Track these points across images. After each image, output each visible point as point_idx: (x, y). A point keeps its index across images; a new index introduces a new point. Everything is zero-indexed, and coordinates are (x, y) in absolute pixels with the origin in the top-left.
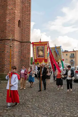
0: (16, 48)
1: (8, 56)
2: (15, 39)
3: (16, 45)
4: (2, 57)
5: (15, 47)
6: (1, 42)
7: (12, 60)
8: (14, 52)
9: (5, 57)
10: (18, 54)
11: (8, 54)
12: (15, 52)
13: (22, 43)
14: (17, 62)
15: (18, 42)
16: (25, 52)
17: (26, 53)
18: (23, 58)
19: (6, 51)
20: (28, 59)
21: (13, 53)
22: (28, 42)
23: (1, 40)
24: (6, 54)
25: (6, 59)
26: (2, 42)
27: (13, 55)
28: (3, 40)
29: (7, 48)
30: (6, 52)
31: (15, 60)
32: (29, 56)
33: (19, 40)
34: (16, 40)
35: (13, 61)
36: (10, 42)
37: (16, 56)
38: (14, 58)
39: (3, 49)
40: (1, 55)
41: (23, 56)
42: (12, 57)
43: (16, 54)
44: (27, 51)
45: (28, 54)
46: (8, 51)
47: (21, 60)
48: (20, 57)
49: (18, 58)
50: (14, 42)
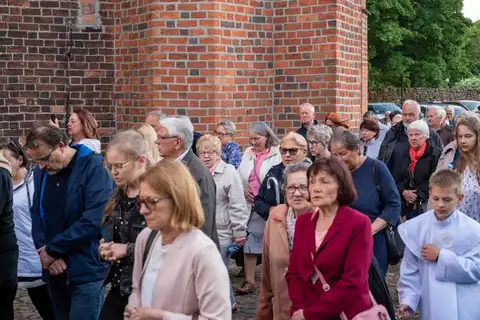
1: (171, 56)
4: (141, 65)
7: (203, 80)
9: (150, 64)
10: (250, 35)
11: (172, 40)
12: (224, 24)
14: (243, 96)
16: (300, 18)
17: (307, 26)
18: (288, 65)
19: (161, 24)
21: (205, 36)
24: (157, 40)
25: (164, 80)
27: (202, 49)
29: (166, 4)
30: (158, 29)
31: (224, 80)
32: (333, 47)
35: (207, 88)
37: (230, 50)
38: (212, 65)
39: (141, 11)
40: (136, 51)
41: (293, 49)
42: (203, 65)
43: (232, 38)
44: (315, 10)
45: (325, 32)
46: (170, 24)
47: (277, 79)
48: (267, 57)
49: (251, 68)
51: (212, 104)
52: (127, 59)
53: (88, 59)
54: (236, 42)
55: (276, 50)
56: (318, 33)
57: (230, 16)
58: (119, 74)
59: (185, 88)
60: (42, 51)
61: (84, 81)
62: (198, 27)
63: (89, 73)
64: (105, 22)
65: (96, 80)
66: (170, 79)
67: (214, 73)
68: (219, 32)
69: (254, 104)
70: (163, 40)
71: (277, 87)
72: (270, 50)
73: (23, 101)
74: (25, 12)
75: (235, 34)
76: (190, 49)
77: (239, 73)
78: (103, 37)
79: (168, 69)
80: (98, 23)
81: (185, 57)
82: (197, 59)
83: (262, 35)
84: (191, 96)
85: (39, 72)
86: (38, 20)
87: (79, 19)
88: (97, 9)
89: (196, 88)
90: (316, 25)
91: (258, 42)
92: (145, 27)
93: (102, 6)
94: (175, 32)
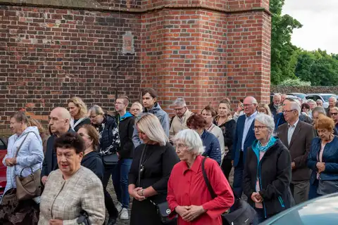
0: (207, 36)
1: (176, 69)
2: (201, 4)
3: (207, 28)
4: (158, 74)
5: (203, 36)
6: (153, 18)
7: (193, 82)
8: (198, 52)
9: (164, 73)
10: (216, 58)
11: (176, 61)
12: (204, 53)
13: (231, 16)
14: (212, 91)
15: (216, 14)
16: (241, 50)
17: (245, 54)
18: (234, 75)
19: (170, 52)
20: (253, 78)
21: (194, 59)
22: (255, 11)
23: (154, 10)
25: (171, 82)
26: (154, 20)
27: (193, 66)
28: (160, 12)
29: (173, 42)
30: (169, 55)
31: (203, 82)
32: (260, 65)
33: (221, 6)
34: (205, 6)
35: (194, 86)
36: (181, 18)
37: (206, 66)
38: (197, 74)
39: (159, 45)
40: (155, 66)
41: (238, 66)
42: (192, 74)
43: (207, 60)
44: (250, 46)
45: (255, 58)
46: (175, 52)
47: (228, 82)
48: (224, 69)
49: (216, 76)
50: (198, 17)
51: (197, 95)
52: (148, 70)
53: (128, 70)
54: (209, 62)
55: (228, 67)
56: (252, 58)
57: (206, 49)
58: (143, 78)
59: (183, 86)
60: (104, 65)
61: (125, 81)
62: (191, 54)
63: (127, 77)
64: (136, 50)
65: (131, 81)
66: (175, 82)
67: (198, 78)
68: (201, 57)
69: (217, 95)
70: (171, 61)
71: (229, 86)
72: (225, 66)
73: (93, 92)
74: (96, 44)
75: (209, 58)
76: (186, 65)
77: (210, 79)
78: (136, 58)
79: (174, 76)
80: (133, 51)
81: (183, 69)
82: (189, 72)
83: (221, 58)
84: (186, 90)
85: (102, 77)
86: (102, 49)
87: (123, 48)
88: (133, 43)
89: (189, 86)
90: (251, 54)
91: (219, 62)
92: (160, 53)
93: (135, 42)
94: (178, 56)
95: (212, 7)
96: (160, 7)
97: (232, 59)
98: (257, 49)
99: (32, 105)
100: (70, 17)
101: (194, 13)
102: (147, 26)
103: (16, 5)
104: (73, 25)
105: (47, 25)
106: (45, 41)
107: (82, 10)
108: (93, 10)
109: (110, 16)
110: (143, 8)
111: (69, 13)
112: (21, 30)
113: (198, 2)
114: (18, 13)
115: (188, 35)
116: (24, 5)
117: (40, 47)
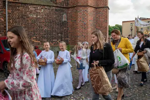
3: (90, 12)
4: (75, 27)
5: (89, 15)
6: (73, 9)
7: (86, 30)
8: (88, 20)
10: (93, 22)
13: (97, 9)
15: (93, 8)
17: (102, 21)
19: (79, 20)
20: (105, 29)
21: (87, 22)
22: (105, 7)
23: (73, 7)
24: (78, 23)
25: (79, 30)
26: (73, 10)
27: (86, 24)
28: (75, 7)
29: (80, 17)
33: (94, 6)
34: (90, 5)
36: (82, 9)
37: (90, 25)
38: (88, 27)
39: (75, 18)
40: (74, 25)
41: (99, 25)
42: (86, 27)
44: (103, 18)
45: (105, 22)
49: (93, 28)
50: (88, 9)
51: (88, 34)
52: (72, 26)
53: (65, 26)
57: (90, 19)
58: (70, 29)
60: (57, 25)
61: (64, 30)
63: (65, 29)
65: (66, 30)
66: (80, 30)
67: (88, 29)
68: (89, 22)
70: (79, 23)
72: (95, 25)
73: (54, 33)
74: (55, 18)
75: (91, 22)
76: (84, 25)
77: (91, 29)
78: (67, 22)
79: (80, 28)
80: (66, 20)
81: (83, 26)
84: (84, 32)
85: (57, 28)
86: (57, 19)
87: (63, 19)
90: (103, 21)
92: (76, 21)
93: (67, 17)
94: (81, 22)
95: (92, 6)
96: (75, 6)
97: (97, 23)
98: (106, 20)
99: (35, 37)
100: (46, 9)
101: (86, 7)
102: (71, 12)
103: (29, 4)
104: (48, 11)
105: (39, 11)
106: (38, 16)
107: (50, 6)
108: (54, 6)
109: (59, 9)
110: (69, 6)
111: (46, 7)
112: (31, 12)
113: (88, 4)
114: (29, 7)
115: (85, 15)
116: (32, 4)
117: (37, 18)
